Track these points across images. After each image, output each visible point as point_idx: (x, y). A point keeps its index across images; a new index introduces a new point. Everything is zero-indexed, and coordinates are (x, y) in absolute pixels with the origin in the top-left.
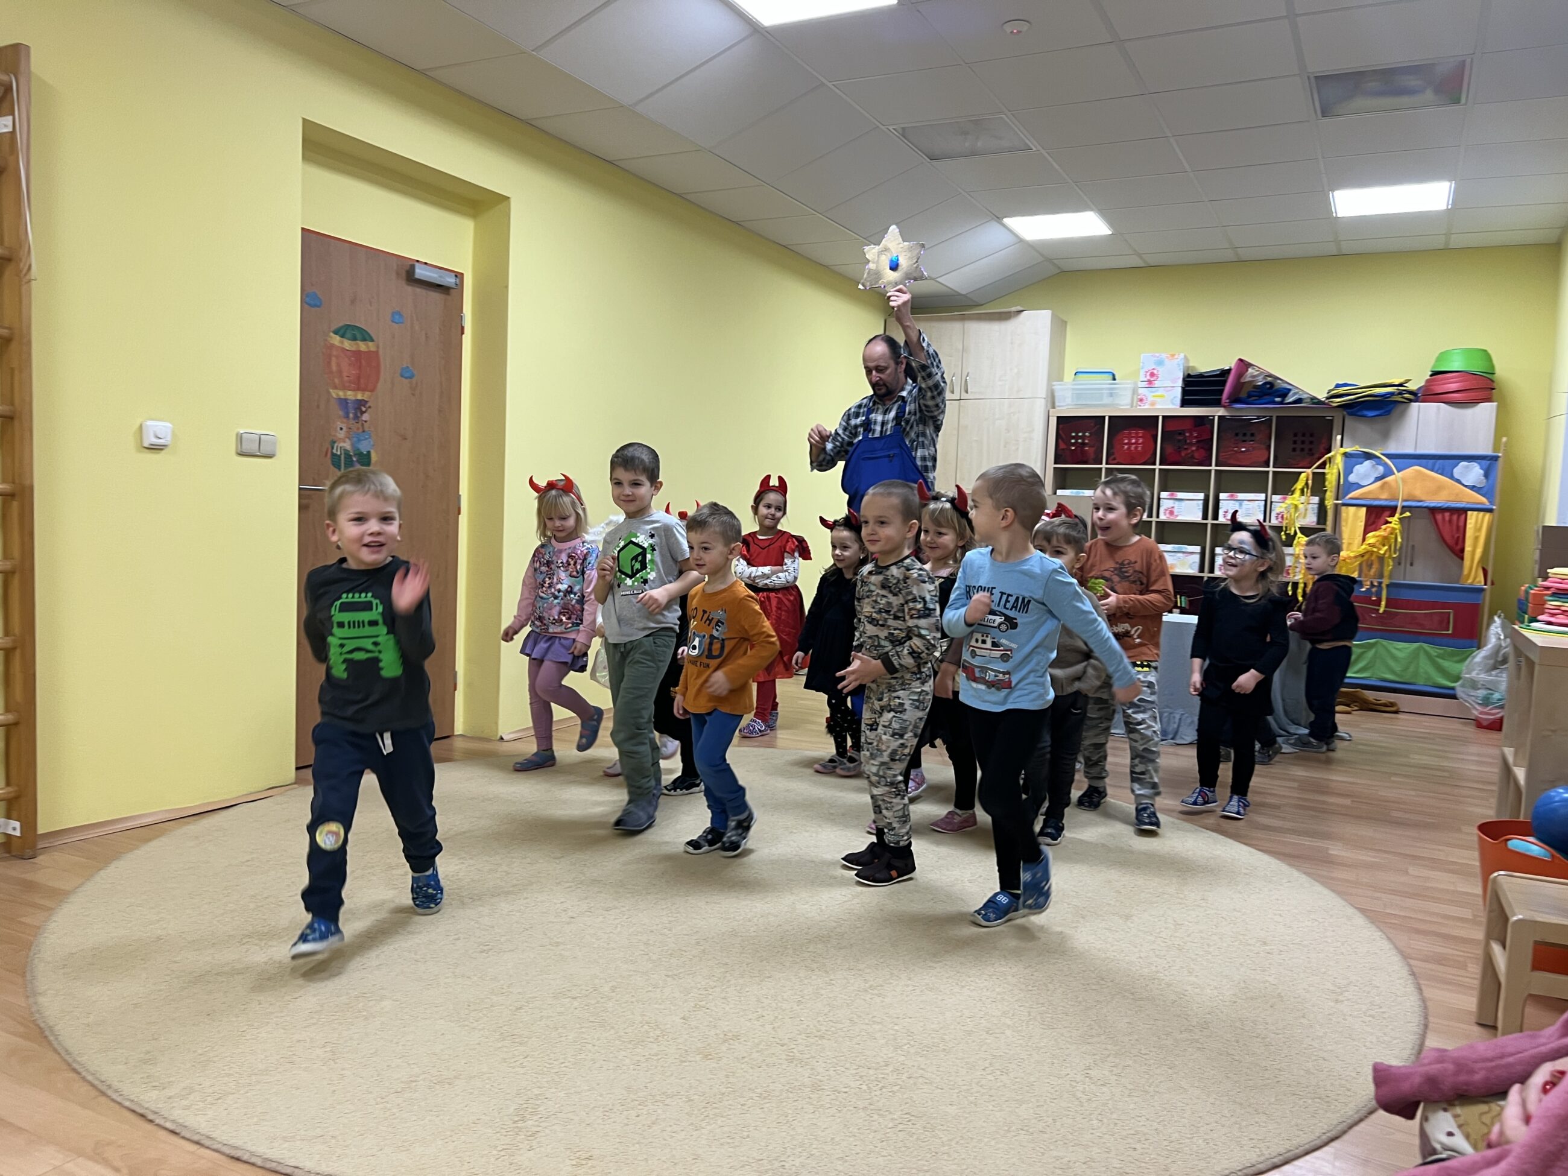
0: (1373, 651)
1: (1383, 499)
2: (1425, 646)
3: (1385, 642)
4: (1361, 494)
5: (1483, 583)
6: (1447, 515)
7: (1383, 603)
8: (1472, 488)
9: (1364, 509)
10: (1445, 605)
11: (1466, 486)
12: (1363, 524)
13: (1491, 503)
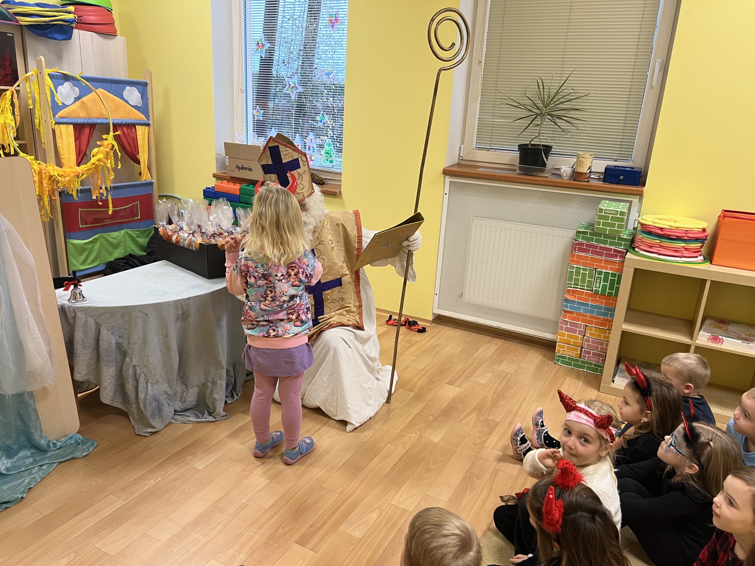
0: (98, 244)
1: (82, 117)
2: (129, 231)
3: (105, 235)
4: (68, 114)
5: (151, 179)
6: (125, 129)
7: (111, 206)
8: (136, 107)
9: (72, 126)
10: (134, 199)
11: (132, 106)
12: (73, 140)
13: (148, 119)
